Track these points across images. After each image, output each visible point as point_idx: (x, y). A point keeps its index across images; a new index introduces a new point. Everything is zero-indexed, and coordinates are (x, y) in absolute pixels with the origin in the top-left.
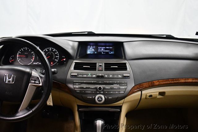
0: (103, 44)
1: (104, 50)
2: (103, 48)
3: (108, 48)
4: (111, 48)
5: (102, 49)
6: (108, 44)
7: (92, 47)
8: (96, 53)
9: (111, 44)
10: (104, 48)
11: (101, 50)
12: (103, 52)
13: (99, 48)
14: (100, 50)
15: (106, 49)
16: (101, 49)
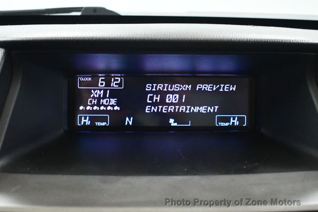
0: (173, 63)
1: (180, 103)
2: (176, 87)
3: (208, 87)
4: (225, 88)
5: (171, 98)
6: (205, 64)
7: (101, 83)
8: (129, 121)
9: (226, 64)
10: (181, 93)
11: (163, 102)
12: (177, 116)
13: (148, 87)
14: (155, 104)
15: (194, 98)
16: (163, 94)
